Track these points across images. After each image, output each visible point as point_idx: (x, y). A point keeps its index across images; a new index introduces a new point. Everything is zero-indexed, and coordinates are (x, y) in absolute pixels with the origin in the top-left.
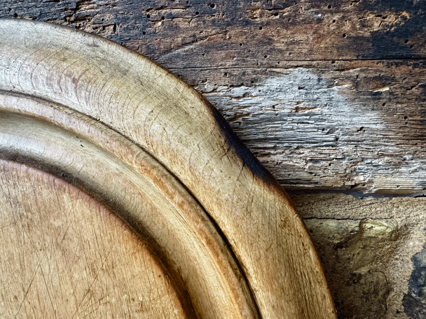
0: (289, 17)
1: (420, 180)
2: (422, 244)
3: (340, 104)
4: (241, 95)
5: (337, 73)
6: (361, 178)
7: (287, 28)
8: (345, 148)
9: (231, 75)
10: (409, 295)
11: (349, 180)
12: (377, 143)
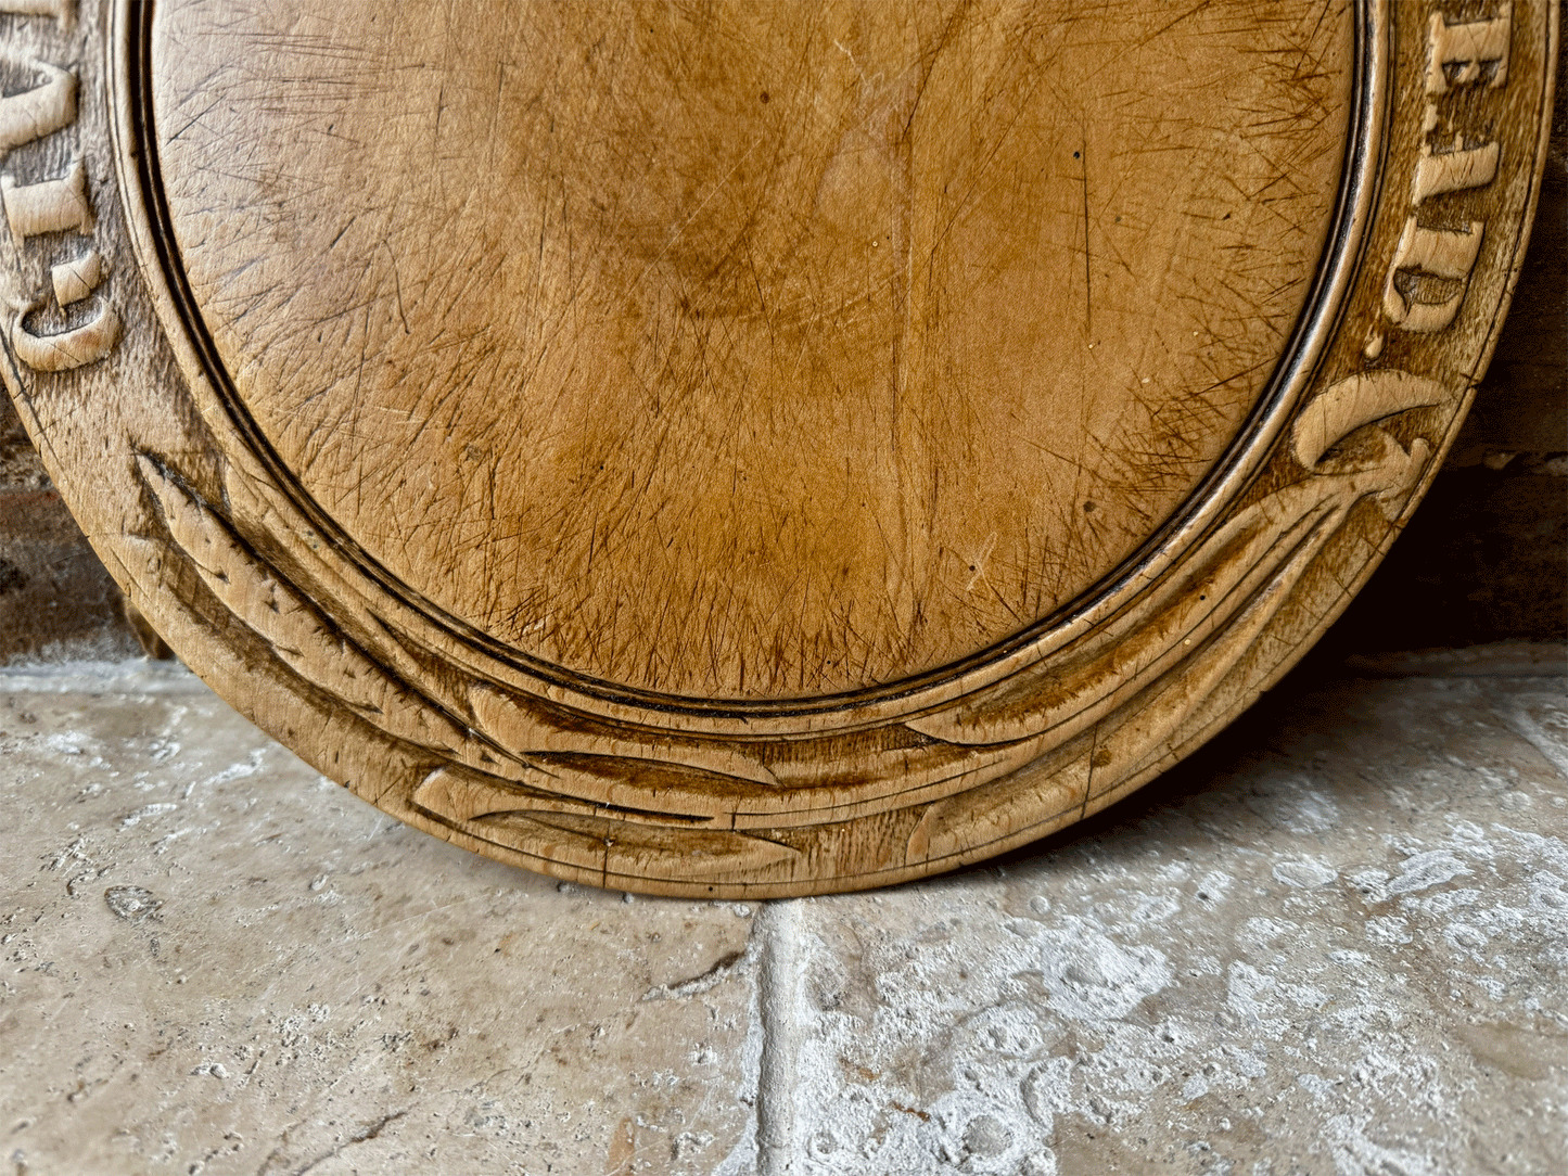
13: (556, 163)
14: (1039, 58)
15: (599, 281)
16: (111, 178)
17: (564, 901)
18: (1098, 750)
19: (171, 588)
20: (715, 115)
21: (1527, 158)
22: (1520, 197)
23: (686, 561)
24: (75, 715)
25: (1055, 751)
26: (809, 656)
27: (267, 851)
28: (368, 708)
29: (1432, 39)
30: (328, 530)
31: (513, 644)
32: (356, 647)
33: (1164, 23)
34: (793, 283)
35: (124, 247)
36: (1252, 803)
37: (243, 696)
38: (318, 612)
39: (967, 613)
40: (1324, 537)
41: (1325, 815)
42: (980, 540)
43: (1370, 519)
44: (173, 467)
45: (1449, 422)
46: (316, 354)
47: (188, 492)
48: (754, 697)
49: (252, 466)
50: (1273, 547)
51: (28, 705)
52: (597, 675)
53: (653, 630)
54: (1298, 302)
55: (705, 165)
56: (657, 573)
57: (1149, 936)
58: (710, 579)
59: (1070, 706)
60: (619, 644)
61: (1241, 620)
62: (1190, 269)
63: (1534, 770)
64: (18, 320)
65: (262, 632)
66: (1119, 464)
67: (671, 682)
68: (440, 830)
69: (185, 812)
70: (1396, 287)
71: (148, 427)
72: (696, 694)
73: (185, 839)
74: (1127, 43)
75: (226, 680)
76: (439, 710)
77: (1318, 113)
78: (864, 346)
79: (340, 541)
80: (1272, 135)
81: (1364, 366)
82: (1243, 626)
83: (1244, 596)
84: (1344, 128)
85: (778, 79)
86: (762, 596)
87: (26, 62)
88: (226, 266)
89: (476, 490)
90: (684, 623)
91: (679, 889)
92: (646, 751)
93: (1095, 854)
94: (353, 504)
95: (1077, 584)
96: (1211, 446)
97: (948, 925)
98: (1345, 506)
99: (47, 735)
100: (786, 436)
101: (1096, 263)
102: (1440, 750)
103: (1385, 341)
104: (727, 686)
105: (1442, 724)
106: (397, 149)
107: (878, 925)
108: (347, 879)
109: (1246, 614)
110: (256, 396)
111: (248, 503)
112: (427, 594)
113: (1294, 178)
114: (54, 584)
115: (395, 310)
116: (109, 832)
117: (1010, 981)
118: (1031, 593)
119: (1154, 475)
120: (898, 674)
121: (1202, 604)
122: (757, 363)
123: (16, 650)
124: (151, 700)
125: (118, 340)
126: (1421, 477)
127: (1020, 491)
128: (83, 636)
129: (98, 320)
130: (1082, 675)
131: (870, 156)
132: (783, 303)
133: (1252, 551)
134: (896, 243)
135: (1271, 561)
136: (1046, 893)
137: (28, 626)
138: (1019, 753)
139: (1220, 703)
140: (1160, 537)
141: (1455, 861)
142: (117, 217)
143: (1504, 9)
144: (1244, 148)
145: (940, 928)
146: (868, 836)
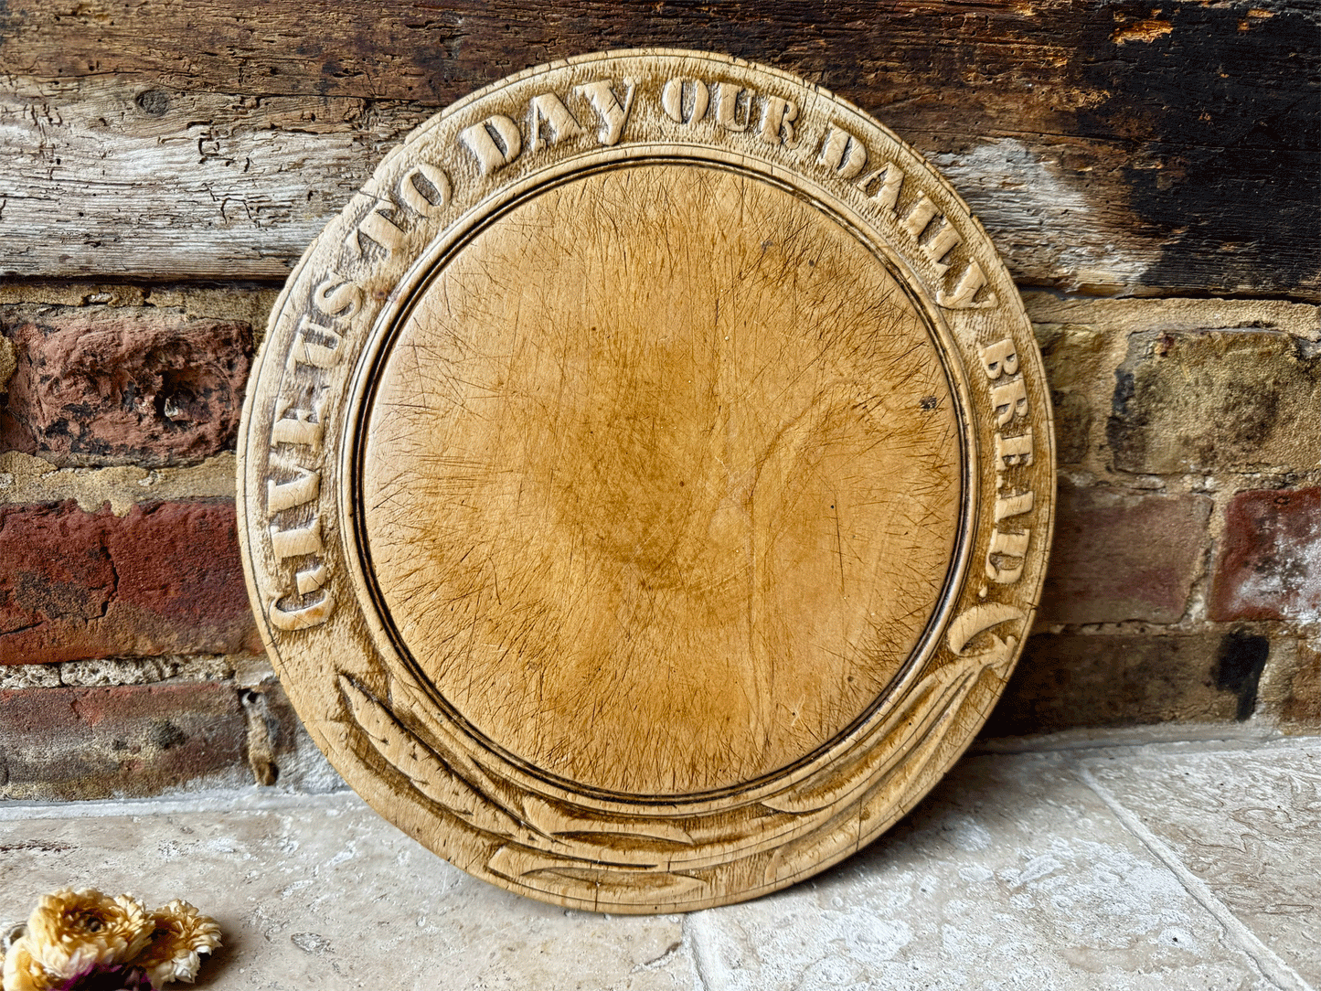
0: (1001, 83)
1: (1122, 274)
2: (1124, 352)
3: (1046, 182)
4: (949, 162)
5: (1045, 147)
6: (1065, 271)
7: (999, 95)
8: (1050, 234)
9: (940, 140)
10: (1113, 418)
11: (1052, 272)
12: (1081, 228)
13: (579, 517)
14: (812, 462)
15: (600, 574)
16: (336, 526)
17: (571, 921)
18: (863, 811)
19: (353, 749)
20: (658, 493)
21: (1047, 498)
22: (1046, 515)
23: (644, 718)
24: (219, 826)
25: (840, 813)
26: (710, 767)
27: (381, 905)
28: (465, 813)
29: (997, 446)
30: (449, 711)
31: (549, 770)
32: (460, 778)
33: (871, 444)
34: (697, 571)
35: (340, 564)
36: (943, 835)
37: (392, 811)
38: (439, 759)
39: (792, 739)
40: (968, 689)
41: (984, 839)
42: (797, 699)
43: (990, 678)
44: (361, 682)
45: (1024, 627)
46: (450, 618)
47: (368, 695)
48: (680, 792)
49: (407, 679)
50: (943, 696)
51: (183, 820)
52: (594, 785)
53: (626, 757)
54: (944, 573)
56: (628, 726)
57: (898, 915)
58: (657, 727)
59: (848, 787)
60: (608, 767)
61: (930, 736)
62: (890, 559)
63: (1093, 805)
64: (274, 602)
65: (407, 773)
66: (863, 656)
67: (635, 788)
68: (503, 883)
69: (321, 884)
70: (991, 562)
71: (347, 659)
72: (650, 792)
74: (854, 454)
75: (382, 802)
76: (505, 811)
77: (946, 483)
78: (734, 601)
79: (456, 718)
81: (980, 602)
82: (932, 738)
83: (931, 722)
84: (958, 489)
85: (688, 475)
86: (684, 735)
87: (291, 467)
88: (402, 573)
89: (533, 685)
90: (642, 753)
91: (638, 910)
92: (621, 828)
93: (863, 871)
94: (465, 697)
95: (848, 721)
96: (908, 646)
97: (790, 918)
98: (977, 672)
99: (206, 841)
101: (845, 558)
102: (1042, 796)
103: (988, 588)
104: (666, 788)
105: (1043, 781)
106: (498, 512)
107: (752, 921)
108: (439, 918)
109: (932, 732)
110: (414, 640)
111: (404, 700)
112: (502, 745)
113: (937, 514)
114: (205, 740)
115: (495, 592)
116: (277, 901)
117: (828, 944)
118: (824, 726)
119: (881, 662)
120: (757, 775)
121: (910, 728)
122: (680, 611)
123: (169, 784)
124: (265, 814)
125: (334, 614)
126: (1013, 655)
127: (815, 672)
128: (217, 773)
129: (325, 602)
130: (853, 769)
131: (733, 510)
132: (692, 581)
133: (932, 698)
134: (748, 551)
135: (943, 703)
136: (840, 895)
137: (181, 769)
138: (822, 815)
139: (923, 781)
140: (886, 693)
141: (1054, 861)
142: (338, 547)
143: (1029, 430)
144: (912, 501)
145: (786, 920)
146: (742, 870)
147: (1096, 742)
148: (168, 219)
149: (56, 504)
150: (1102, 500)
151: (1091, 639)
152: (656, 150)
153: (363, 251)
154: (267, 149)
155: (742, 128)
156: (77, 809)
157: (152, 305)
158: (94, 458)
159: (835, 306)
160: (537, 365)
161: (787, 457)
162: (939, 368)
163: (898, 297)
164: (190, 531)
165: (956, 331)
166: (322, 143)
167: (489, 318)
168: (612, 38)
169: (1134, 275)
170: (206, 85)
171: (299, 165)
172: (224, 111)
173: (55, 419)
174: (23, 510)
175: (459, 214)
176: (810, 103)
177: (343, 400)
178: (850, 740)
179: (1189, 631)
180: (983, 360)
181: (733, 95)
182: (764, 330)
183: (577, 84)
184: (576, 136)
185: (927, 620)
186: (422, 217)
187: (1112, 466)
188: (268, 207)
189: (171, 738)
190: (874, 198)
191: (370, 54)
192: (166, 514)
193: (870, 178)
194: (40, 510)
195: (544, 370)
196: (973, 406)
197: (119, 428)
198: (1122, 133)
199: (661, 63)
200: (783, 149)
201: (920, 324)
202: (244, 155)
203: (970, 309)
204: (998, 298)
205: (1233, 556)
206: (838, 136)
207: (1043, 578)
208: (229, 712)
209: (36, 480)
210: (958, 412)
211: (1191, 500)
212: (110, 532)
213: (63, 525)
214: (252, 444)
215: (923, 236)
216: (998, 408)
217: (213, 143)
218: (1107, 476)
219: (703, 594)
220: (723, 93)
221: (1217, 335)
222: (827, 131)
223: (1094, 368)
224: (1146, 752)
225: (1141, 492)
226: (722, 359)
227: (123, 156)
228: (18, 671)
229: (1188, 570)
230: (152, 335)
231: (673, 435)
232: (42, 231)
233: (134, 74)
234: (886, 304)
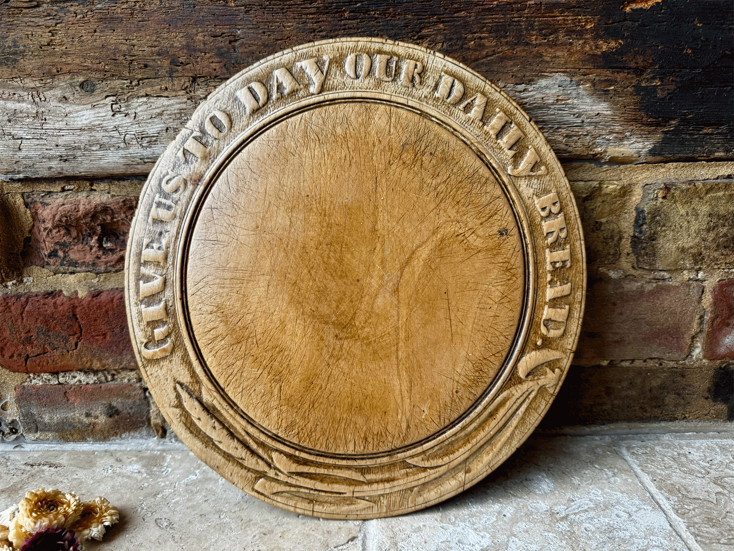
0: (553, 40)
1: (636, 150)
2: (640, 197)
3: (584, 97)
4: (522, 90)
5: (582, 77)
6: (599, 149)
7: (551, 48)
8: (588, 128)
9: (516, 77)
10: (634, 237)
11: (591, 150)
12: (608, 124)
13: (301, 300)
14: (433, 267)
15: (312, 331)
16: (174, 305)
17: (300, 520)
18: (467, 468)
19: (183, 423)
20: (344, 285)
21: (580, 286)
22: (580, 297)
23: (337, 411)
24: (134, 459)
25: (454, 468)
26: (375, 440)
27: (205, 505)
28: (241, 459)
29: (547, 256)
30: (232, 405)
31: (285, 438)
32: (238, 440)
33: (468, 257)
34: (367, 329)
35: (176, 324)
36: (525, 483)
37: (204, 456)
38: (228, 429)
39: (423, 425)
40: (531, 399)
41: (549, 487)
42: (425, 403)
43: (545, 393)
44: (186, 387)
45: (566, 363)
46: (231, 354)
47: (191, 394)
48: (359, 453)
49: (210, 386)
50: (515, 403)
51: (118, 455)
52: (310, 447)
53: (328, 432)
54: (514, 331)
55: (342, 299)
56: (329, 415)
57: (485, 529)
58: (345, 416)
59: (457, 454)
60: (317, 438)
61: (508, 425)
62: (480, 323)
63: (623, 469)
64: (143, 345)
65: (211, 436)
66: (465, 379)
67: (333, 449)
68: (262, 498)
69: (177, 492)
70: (544, 325)
71: (180, 375)
72: (341, 453)
73: (177, 502)
74: (458, 263)
75: (198, 451)
76: (263, 459)
77: (514, 279)
78: (388, 346)
79: (235, 408)
80: (501, 285)
81: (537, 348)
82: (508, 427)
83: (507, 418)
84: (523, 282)
85: (361, 275)
86: (360, 421)
87: (151, 274)
88: (206, 330)
89: (276, 391)
90: (337, 430)
91: (336, 517)
92: (326, 472)
93: (471, 502)
94: (240, 397)
95: (456, 416)
96: (492, 373)
97: (422, 527)
98: (536, 390)
99: (126, 466)
100: (366, 373)
101: (453, 322)
102: (592, 463)
103: (543, 340)
104: (350, 450)
105: (595, 453)
106: (256, 297)
107: (400, 527)
108: (231, 514)
109: (509, 423)
110: (213, 366)
111: (209, 397)
112: (260, 423)
113: (509, 297)
114: (129, 414)
115: (255, 340)
116: (153, 500)
117: (440, 544)
118: (442, 419)
119: (475, 382)
120: (403, 445)
121: (495, 421)
122: (357, 352)
123: (113, 436)
124: (159, 453)
125: (173, 351)
126: (559, 380)
127: (436, 387)
128: (136, 431)
129: (168, 345)
130: (460, 444)
131: (387, 295)
132: (364, 335)
133: (508, 404)
134: (396, 318)
135: (515, 407)
136: (454, 516)
137: (118, 428)
138: (442, 470)
139: (504, 452)
140: (480, 400)
141: (590, 502)
142: (175, 315)
143: (568, 247)
144: (493, 289)
145: (419, 528)
146: (396, 498)
147: (633, 431)
148: (98, 146)
149: (52, 292)
150: (629, 286)
151: (627, 369)
152: (341, 95)
153: (186, 159)
154: (145, 107)
155: (390, 79)
156: (69, 446)
157: (95, 190)
158: (71, 269)
159: (445, 178)
160: (277, 217)
161: (418, 265)
162: (510, 211)
163: (484, 171)
164: (115, 306)
165: (521, 189)
166: (172, 102)
167: (251, 192)
168: (321, 34)
169: (644, 150)
170: (113, 76)
171: (161, 114)
172: (123, 89)
173: (52, 249)
174: (36, 296)
175: (235, 136)
176: (430, 62)
177: (176, 238)
178: (458, 427)
179: (692, 365)
180: (538, 206)
181: (385, 61)
182: (404, 193)
183: (298, 61)
184: (297, 90)
185: (504, 358)
186: (216, 139)
187: (636, 266)
188: (147, 137)
189: (112, 412)
190: (469, 114)
191: (193, 53)
192: (103, 297)
193: (466, 102)
194: (44, 295)
195: (281, 219)
196: (531, 233)
197: (81, 253)
198: (633, 65)
199: (345, 46)
200: (414, 89)
201: (497, 186)
202: (133, 111)
203: (529, 176)
204: (547, 169)
205: (719, 320)
206: (447, 80)
207: (578, 334)
208: (140, 399)
209: (44, 280)
210: (522, 237)
211: (689, 286)
212: (77, 307)
213: (55, 303)
214: (131, 262)
215: (499, 135)
216: (548, 234)
217: (118, 106)
218: (633, 272)
219: (370, 342)
220: (379, 60)
221: (699, 184)
222: (440, 77)
223: (622, 207)
224: (666, 438)
225: (654, 281)
226: (380, 210)
227: (75, 115)
228: (39, 376)
229: (689, 329)
230: (93, 206)
231: (352, 253)
232: (39, 155)
233: (78, 73)
234: (476, 176)
